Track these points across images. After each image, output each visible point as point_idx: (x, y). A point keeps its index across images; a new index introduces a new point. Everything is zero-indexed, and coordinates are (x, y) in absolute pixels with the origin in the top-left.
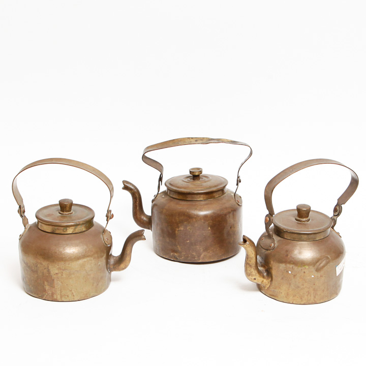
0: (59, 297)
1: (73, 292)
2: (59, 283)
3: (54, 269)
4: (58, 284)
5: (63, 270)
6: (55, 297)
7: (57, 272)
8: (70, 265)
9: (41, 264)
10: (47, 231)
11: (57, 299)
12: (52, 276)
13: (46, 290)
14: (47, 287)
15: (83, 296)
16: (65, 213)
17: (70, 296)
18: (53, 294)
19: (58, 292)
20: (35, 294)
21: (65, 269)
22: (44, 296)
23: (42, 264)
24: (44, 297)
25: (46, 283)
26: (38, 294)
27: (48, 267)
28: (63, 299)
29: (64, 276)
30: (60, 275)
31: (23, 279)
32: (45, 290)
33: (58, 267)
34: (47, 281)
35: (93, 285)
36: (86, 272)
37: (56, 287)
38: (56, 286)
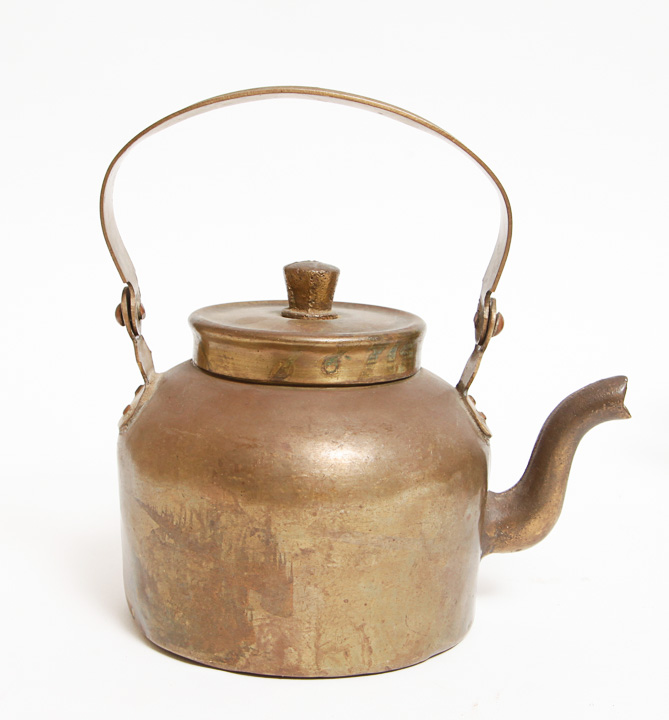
0: (308, 657)
1: (370, 633)
2: (315, 593)
3: (294, 534)
4: (308, 600)
5: (333, 534)
6: (292, 658)
7: (306, 543)
8: (364, 513)
9: (237, 512)
10: (251, 376)
11: (297, 668)
12: (282, 565)
13: (251, 630)
14: (258, 617)
15: (406, 651)
16: (311, 313)
17: (356, 651)
18: (282, 645)
19: (308, 636)
20: (197, 648)
21: (342, 531)
22: (239, 654)
23: (242, 512)
24: (242, 662)
25: (253, 597)
26: (210, 650)
27: (268, 522)
28: (327, 666)
29: (338, 561)
30: (318, 557)
31: (142, 589)
32: (246, 631)
33: (312, 519)
34: (261, 588)
35: (442, 604)
36: (425, 547)
37: (298, 615)
38: (296, 607)
